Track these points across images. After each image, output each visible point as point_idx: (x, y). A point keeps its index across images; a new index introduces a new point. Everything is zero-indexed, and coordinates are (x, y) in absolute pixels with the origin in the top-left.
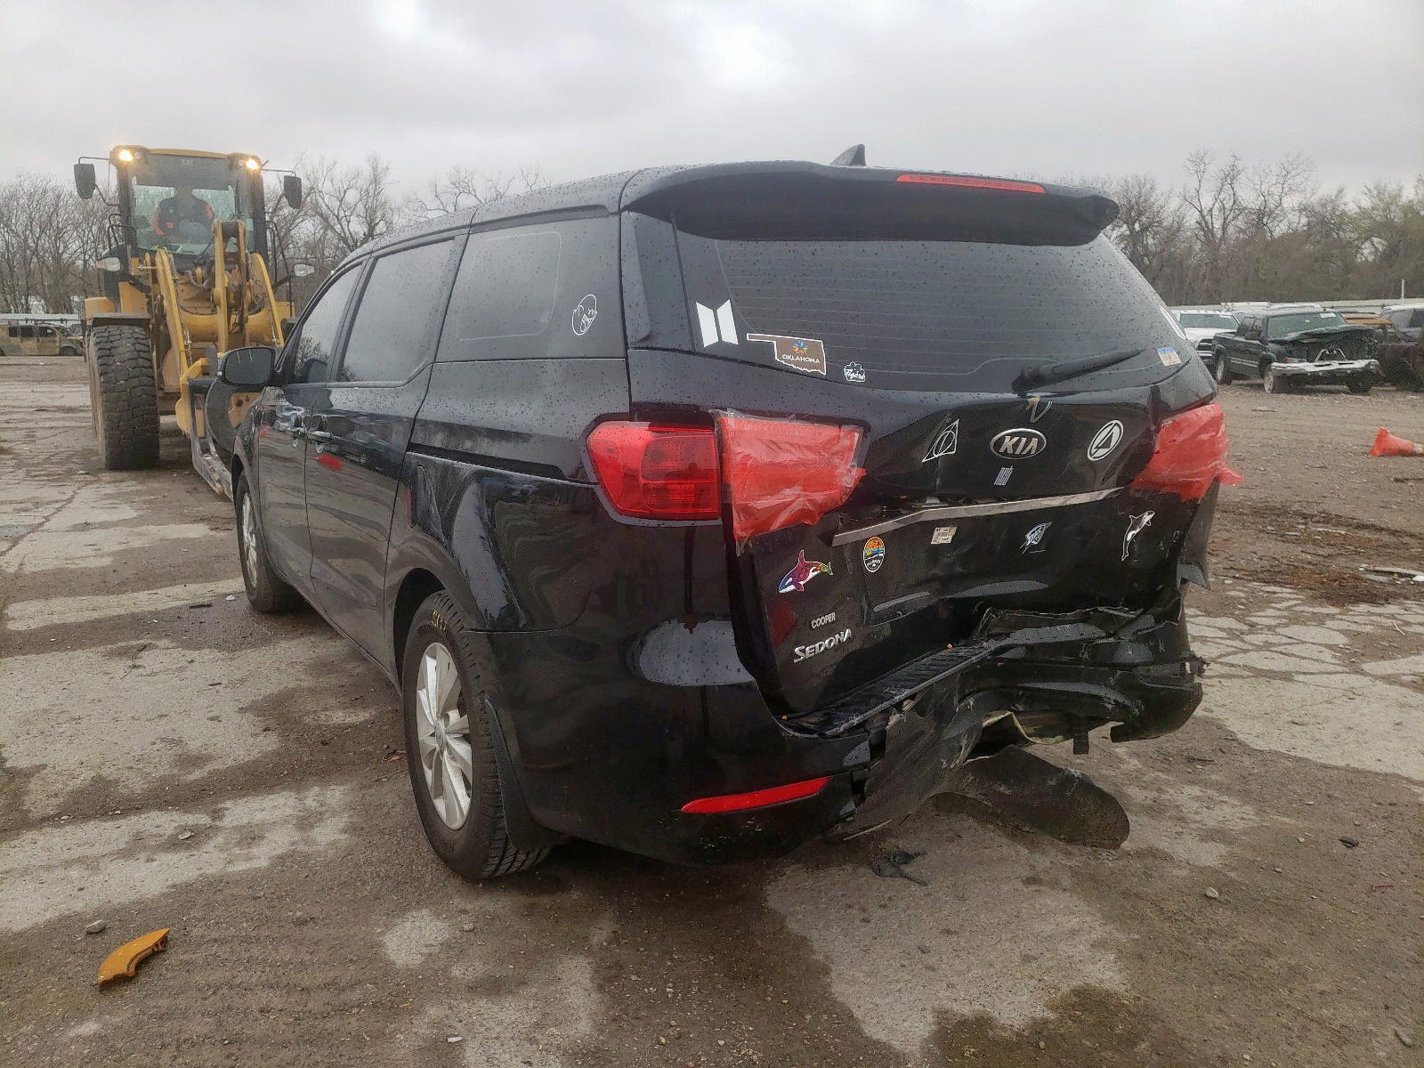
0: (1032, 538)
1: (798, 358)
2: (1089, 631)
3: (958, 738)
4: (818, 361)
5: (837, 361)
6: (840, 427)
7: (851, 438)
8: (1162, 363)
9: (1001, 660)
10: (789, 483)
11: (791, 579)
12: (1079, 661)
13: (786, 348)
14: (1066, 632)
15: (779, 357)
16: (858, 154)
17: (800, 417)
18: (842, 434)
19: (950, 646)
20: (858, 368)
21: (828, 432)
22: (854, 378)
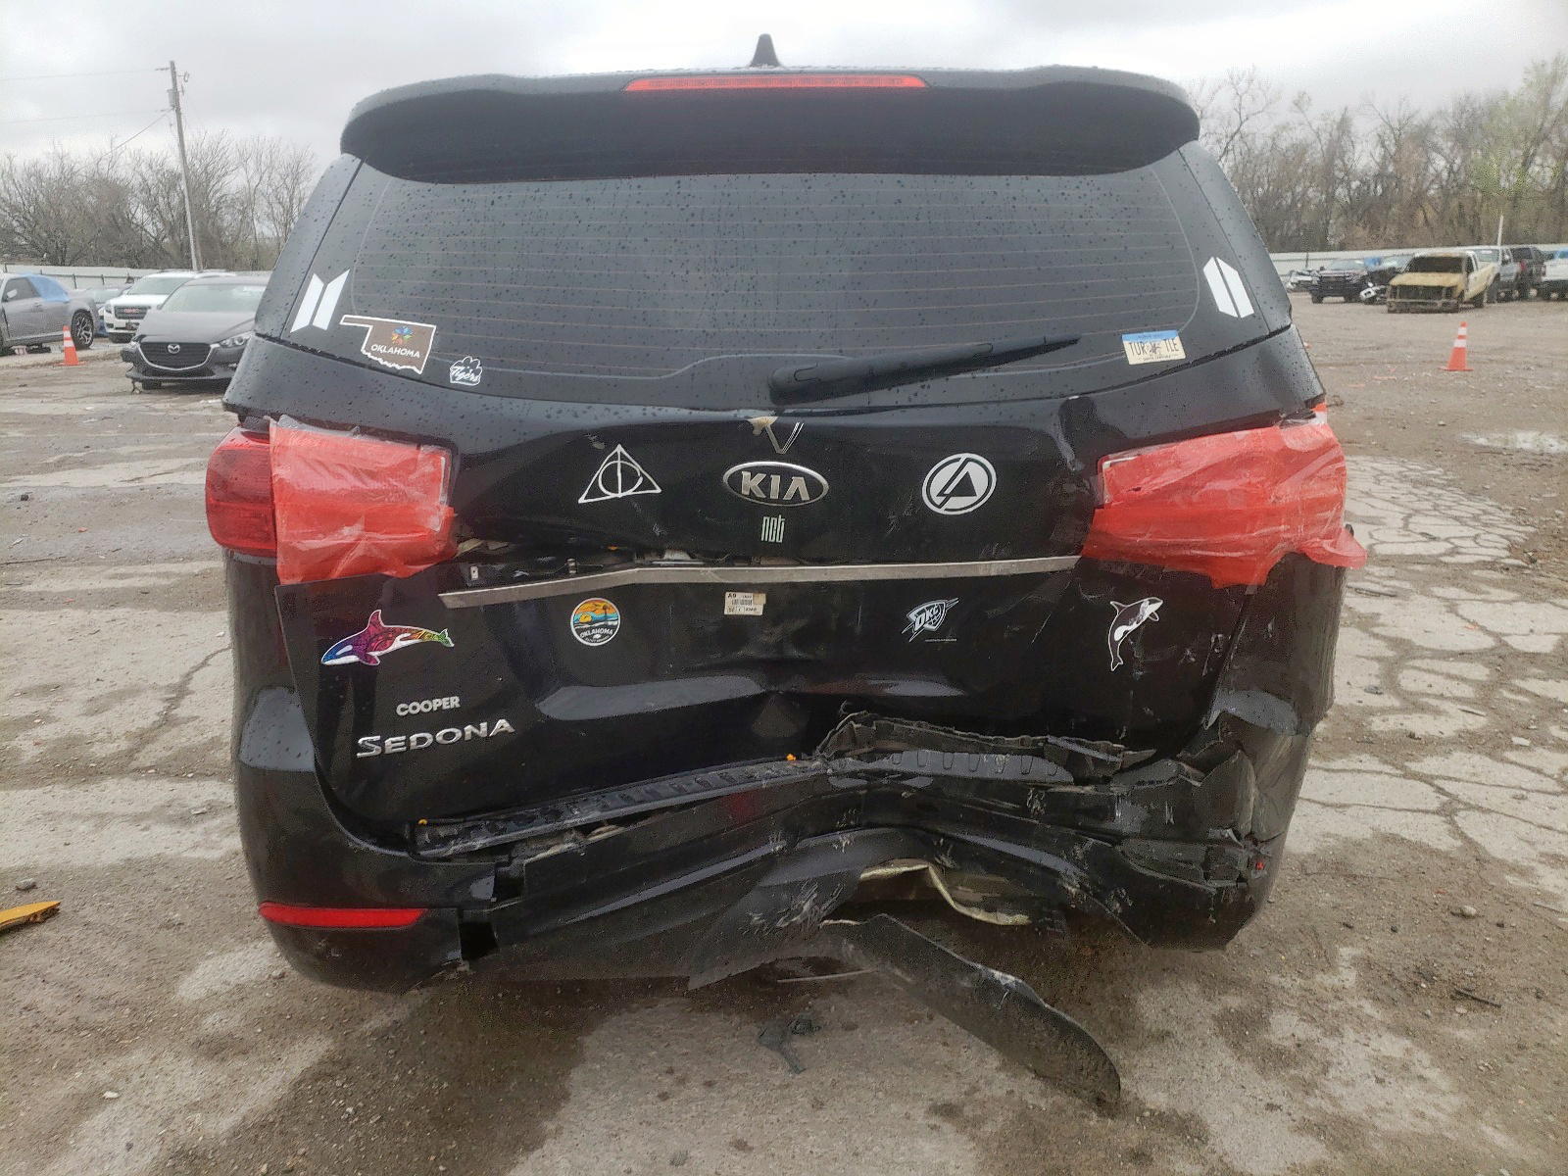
0: (923, 618)
1: (391, 350)
2: (1043, 770)
3: (794, 888)
4: (418, 354)
5: (447, 351)
6: (419, 447)
7: (434, 464)
8: (1126, 360)
9: (908, 788)
10: (350, 521)
11: (349, 648)
12: (1026, 812)
13: (382, 336)
14: (999, 765)
15: (368, 349)
16: (765, 50)
17: (365, 431)
18: (420, 456)
19: (790, 757)
20: (473, 366)
21: (402, 452)
22: (462, 380)
